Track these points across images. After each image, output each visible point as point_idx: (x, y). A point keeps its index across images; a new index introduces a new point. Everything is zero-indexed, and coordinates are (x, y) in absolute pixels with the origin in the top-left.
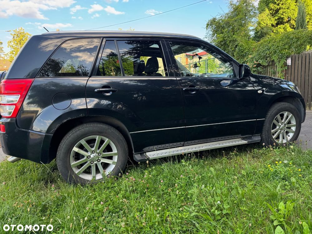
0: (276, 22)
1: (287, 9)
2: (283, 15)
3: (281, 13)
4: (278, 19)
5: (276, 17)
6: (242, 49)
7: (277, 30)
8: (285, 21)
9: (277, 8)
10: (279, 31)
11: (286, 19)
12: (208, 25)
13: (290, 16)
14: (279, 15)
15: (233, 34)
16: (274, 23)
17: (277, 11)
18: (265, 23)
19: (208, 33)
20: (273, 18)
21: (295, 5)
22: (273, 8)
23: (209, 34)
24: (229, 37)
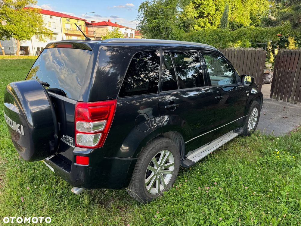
0: (198, 15)
1: (208, 5)
2: (204, 10)
3: (203, 8)
4: (200, 12)
5: (198, 11)
6: (174, 38)
7: (199, 22)
8: (205, 16)
9: (200, 3)
10: (200, 23)
11: (206, 14)
12: (141, 7)
13: (209, 12)
14: (201, 10)
15: (167, 22)
16: (197, 15)
17: (199, 5)
18: (190, 15)
19: (140, 15)
20: (196, 11)
21: (213, 3)
22: (196, 2)
23: (140, 17)
24: (163, 24)
